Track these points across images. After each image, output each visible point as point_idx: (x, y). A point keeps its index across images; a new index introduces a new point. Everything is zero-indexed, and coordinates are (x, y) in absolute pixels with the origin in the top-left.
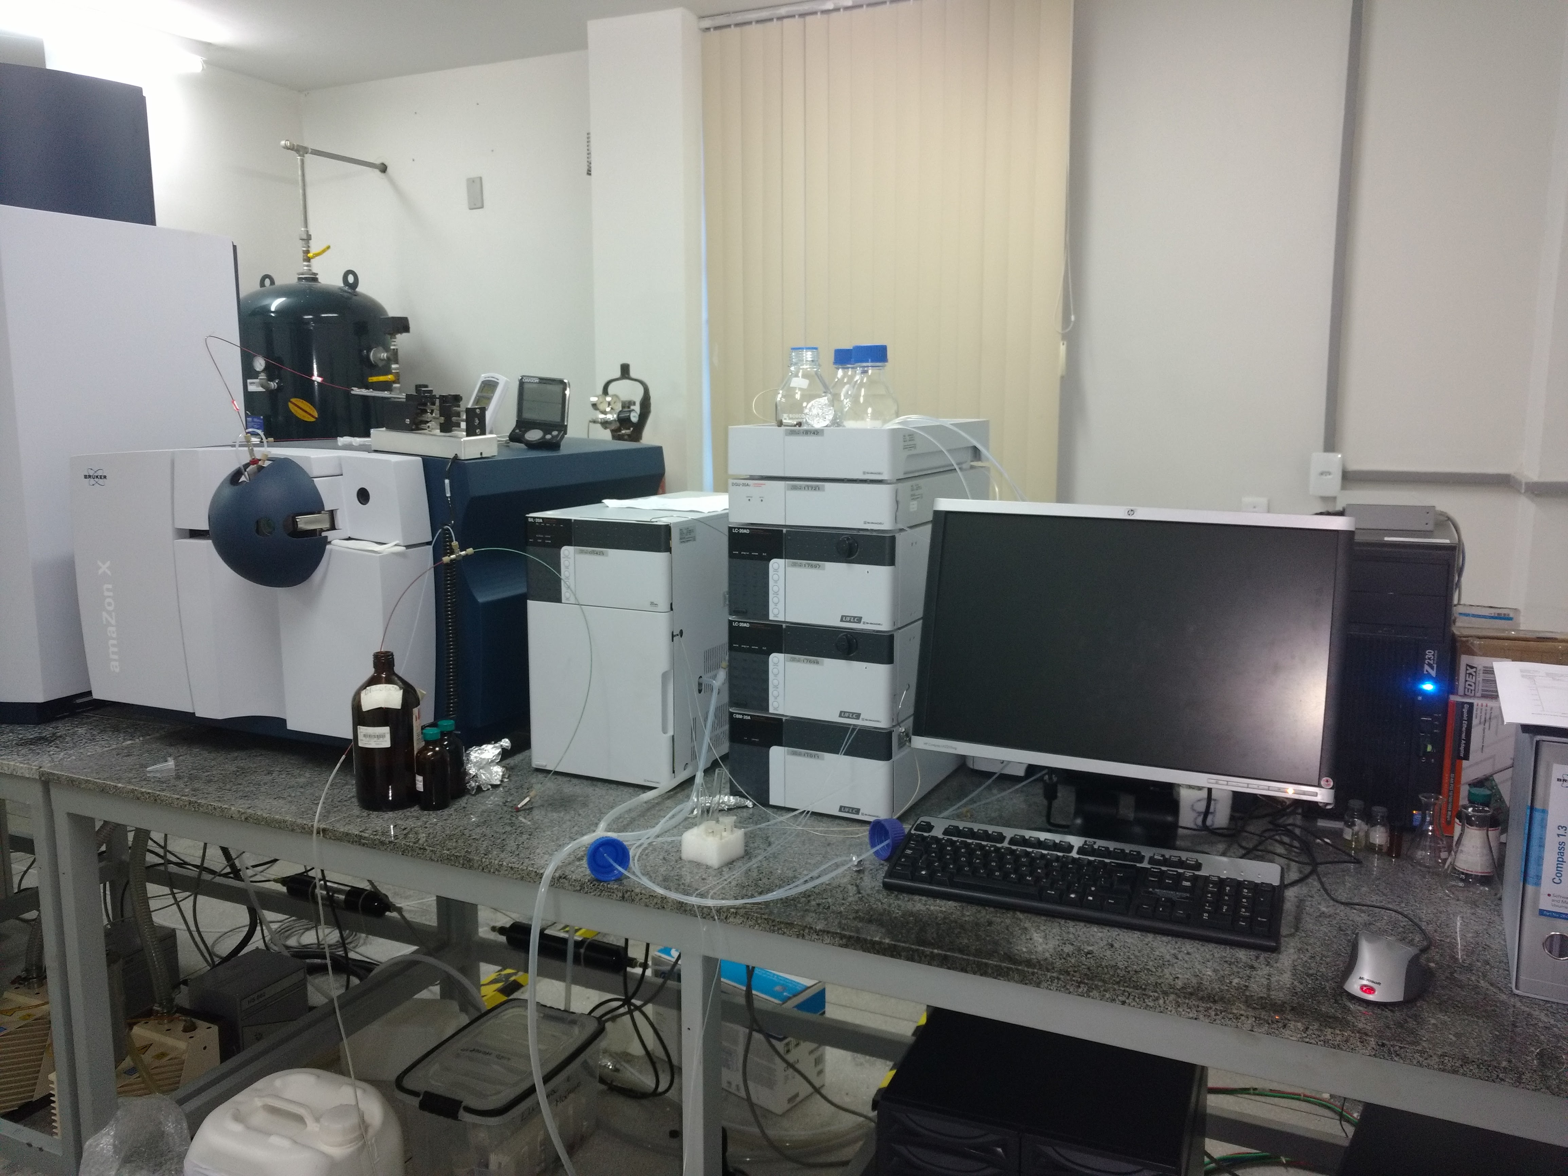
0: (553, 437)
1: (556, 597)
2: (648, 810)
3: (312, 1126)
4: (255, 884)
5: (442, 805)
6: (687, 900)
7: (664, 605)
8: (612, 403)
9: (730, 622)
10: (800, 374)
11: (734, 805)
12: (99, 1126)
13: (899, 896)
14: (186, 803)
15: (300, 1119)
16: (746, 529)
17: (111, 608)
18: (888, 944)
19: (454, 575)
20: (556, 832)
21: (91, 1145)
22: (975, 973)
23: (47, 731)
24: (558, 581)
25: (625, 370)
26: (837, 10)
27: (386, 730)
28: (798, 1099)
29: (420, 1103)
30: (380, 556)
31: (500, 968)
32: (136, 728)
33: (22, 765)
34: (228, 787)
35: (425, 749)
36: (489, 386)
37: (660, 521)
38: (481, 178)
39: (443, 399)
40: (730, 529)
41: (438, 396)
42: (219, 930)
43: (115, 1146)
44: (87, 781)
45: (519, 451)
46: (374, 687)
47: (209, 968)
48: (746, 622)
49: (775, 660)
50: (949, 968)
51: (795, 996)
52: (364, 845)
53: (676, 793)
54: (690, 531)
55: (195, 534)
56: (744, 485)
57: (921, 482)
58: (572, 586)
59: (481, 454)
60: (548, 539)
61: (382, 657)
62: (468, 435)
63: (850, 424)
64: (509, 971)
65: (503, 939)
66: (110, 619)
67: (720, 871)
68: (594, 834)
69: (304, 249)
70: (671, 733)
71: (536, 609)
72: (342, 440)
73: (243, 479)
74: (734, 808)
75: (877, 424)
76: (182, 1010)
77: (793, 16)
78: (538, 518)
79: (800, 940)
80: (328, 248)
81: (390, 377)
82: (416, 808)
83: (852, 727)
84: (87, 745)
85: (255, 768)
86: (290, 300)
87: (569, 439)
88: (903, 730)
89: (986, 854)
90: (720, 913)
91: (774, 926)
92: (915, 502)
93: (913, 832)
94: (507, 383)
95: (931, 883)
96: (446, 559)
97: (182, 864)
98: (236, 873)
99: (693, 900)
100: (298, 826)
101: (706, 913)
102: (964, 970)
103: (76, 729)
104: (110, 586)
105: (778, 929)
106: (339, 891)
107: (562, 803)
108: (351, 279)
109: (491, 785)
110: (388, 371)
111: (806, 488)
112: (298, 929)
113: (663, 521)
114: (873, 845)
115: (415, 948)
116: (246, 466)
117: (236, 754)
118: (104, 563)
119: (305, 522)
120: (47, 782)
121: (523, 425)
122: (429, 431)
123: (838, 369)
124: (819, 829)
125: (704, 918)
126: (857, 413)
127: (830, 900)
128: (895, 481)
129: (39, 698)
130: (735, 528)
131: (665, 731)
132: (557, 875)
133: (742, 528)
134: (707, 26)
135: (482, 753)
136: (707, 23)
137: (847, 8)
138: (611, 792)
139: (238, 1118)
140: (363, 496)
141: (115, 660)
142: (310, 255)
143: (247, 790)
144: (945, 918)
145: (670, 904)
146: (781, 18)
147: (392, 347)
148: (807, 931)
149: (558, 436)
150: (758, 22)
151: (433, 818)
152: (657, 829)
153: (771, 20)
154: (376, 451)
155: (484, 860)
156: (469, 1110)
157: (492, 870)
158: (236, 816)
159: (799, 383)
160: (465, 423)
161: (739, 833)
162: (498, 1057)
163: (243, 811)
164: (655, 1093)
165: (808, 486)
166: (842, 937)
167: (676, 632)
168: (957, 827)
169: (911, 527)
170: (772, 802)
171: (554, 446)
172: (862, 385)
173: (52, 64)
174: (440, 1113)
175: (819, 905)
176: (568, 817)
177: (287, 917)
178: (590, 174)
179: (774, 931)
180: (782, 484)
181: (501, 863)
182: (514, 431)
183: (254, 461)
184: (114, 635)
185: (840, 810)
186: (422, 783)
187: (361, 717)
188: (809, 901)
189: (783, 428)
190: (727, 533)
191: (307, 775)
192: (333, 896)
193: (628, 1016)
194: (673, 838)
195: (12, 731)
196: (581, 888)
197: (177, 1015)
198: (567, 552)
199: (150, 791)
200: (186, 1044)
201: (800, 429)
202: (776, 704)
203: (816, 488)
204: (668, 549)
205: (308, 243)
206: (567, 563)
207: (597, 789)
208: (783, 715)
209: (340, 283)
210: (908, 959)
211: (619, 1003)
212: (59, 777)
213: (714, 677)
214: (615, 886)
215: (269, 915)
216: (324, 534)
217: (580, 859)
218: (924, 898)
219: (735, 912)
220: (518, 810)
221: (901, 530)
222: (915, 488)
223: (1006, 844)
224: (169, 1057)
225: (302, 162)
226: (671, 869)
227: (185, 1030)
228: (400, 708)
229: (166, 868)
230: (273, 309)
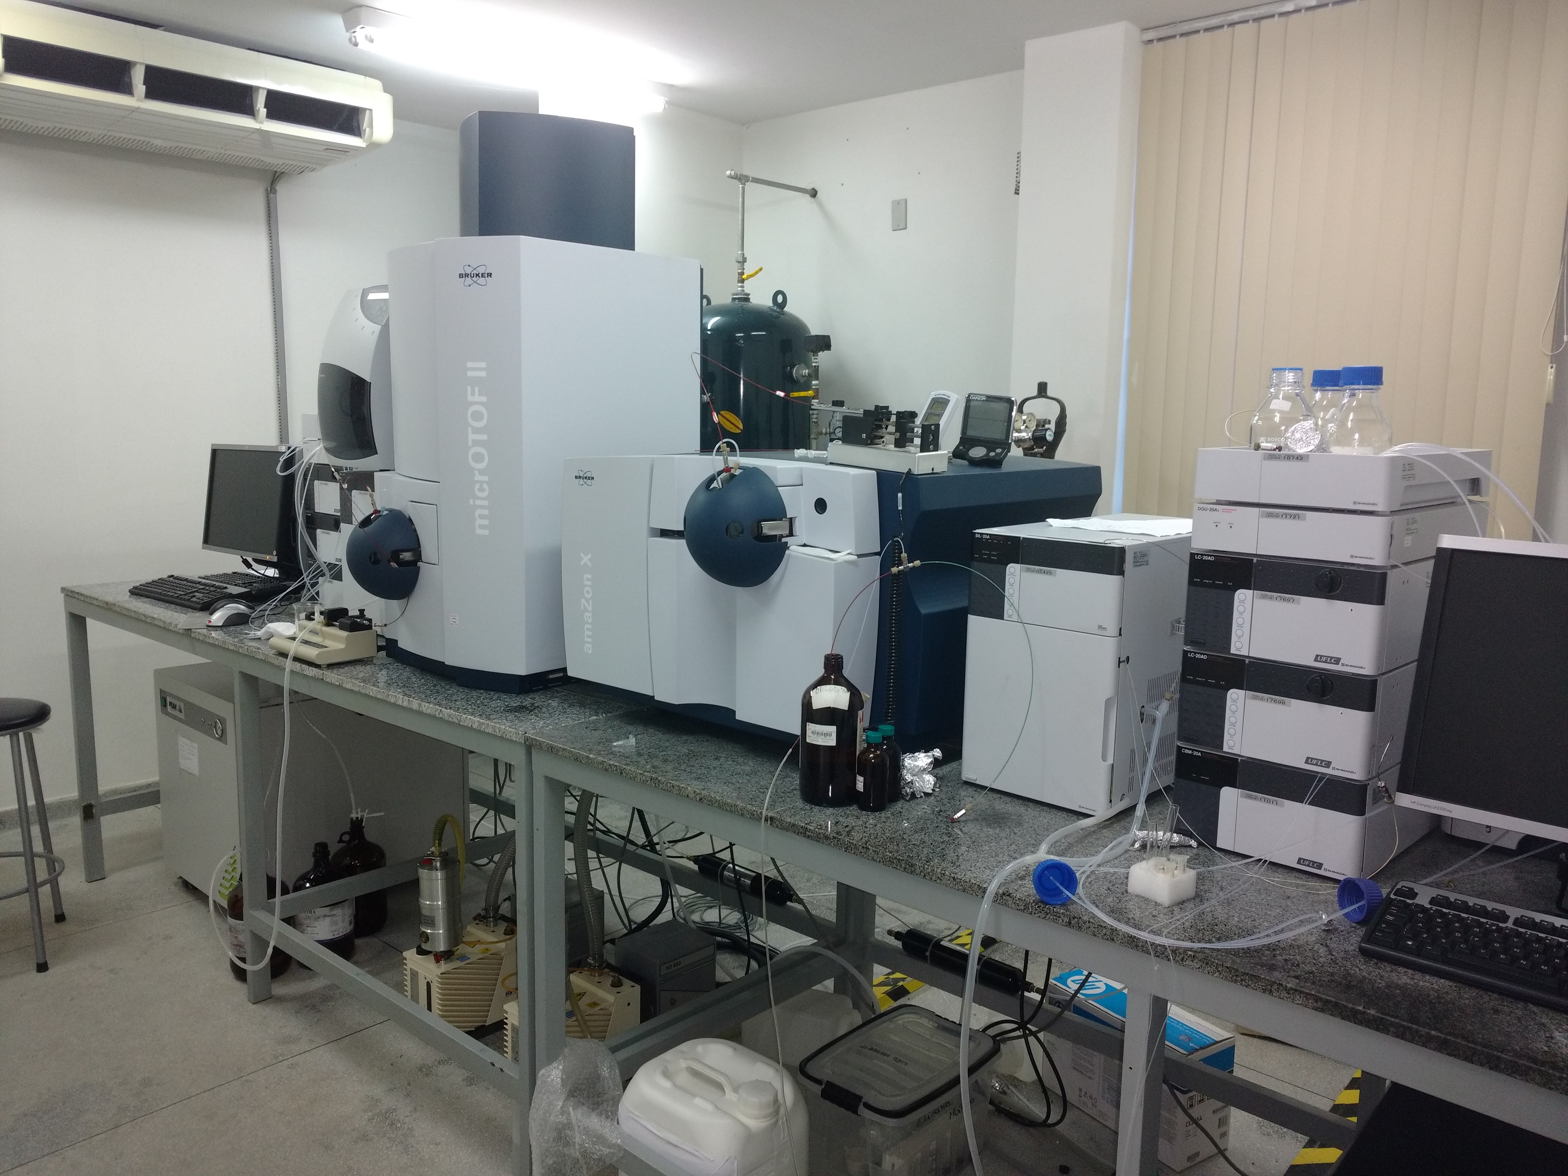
0: (997, 454)
1: (997, 613)
2: (1086, 836)
3: (730, 1095)
4: (671, 859)
5: (879, 807)
6: (1140, 935)
7: (1112, 630)
8: (1027, 421)
9: (1185, 653)
10: (1281, 396)
11: (1177, 843)
12: (551, 1059)
13: (1379, 965)
14: (648, 779)
15: (720, 1087)
16: (1211, 556)
17: (589, 596)
18: (1373, 1015)
19: (901, 585)
20: (994, 848)
21: (543, 1075)
22: (1482, 1065)
23: (527, 701)
24: (1003, 597)
25: (1042, 389)
26: (1297, 11)
27: (833, 729)
28: (1198, 1159)
29: (823, 1091)
30: (835, 564)
31: (889, 971)
32: (599, 705)
33: (510, 729)
34: (683, 768)
35: (865, 752)
36: (939, 404)
37: (1113, 543)
38: (906, 201)
39: (899, 414)
40: (1192, 555)
41: (894, 412)
42: (633, 897)
43: (562, 1080)
44: (564, 750)
45: (963, 468)
46: (824, 687)
47: (625, 931)
48: (1204, 654)
49: (1234, 696)
50: (1450, 1055)
51: (1201, 1048)
52: (808, 837)
53: (1111, 823)
54: (1144, 555)
55: (665, 533)
56: (1211, 510)
57: (1417, 515)
58: (1016, 605)
59: (933, 469)
60: (994, 555)
61: (833, 659)
62: (921, 451)
63: (1336, 450)
64: (898, 975)
65: (898, 944)
66: (587, 605)
67: (1170, 910)
68: (1035, 855)
69: (740, 271)
70: (1110, 761)
71: (975, 623)
72: (800, 452)
73: (714, 485)
74: (1177, 847)
75: (1367, 451)
76: (609, 966)
77: (1247, 21)
78: (985, 534)
79: (1266, 996)
80: (761, 269)
81: (810, 393)
82: (855, 807)
83: (1319, 775)
84: (560, 716)
85: (704, 752)
86: (724, 319)
87: (1013, 457)
88: (1383, 785)
89: (1486, 932)
90: (1176, 954)
91: (1237, 976)
92: (1410, 537)
93: (1392, 896)
94: (957, 400)
95: (1418, 956)
96: (894, 570)
97: (607, 832)
98: (651, 845)
99: (1144, 935)
100: (748, 811)
101: (1160, 952)
102: (1468, 1059)
103: (550, 701)
104: (589, 576)
105: (1242, 980)
106: (746, 876)
107: (995, 819)
108: (780, 299)
109: (924, 793)
110: (807, 387)
111: (1284, 516)
112: (701, 906)
113: (1117, 543)
114: (1342, 906)
115: (816, 941)
116: (720, 473)
117: (685, 738)
118: (586, 555)
119: (769, 528)
120: (530, 746)
121: (967, 442)
122: (883, 446)
123: (1316, 391)
124: (1277, 878)
125: (1158, 956)
126: (1344, 438)
127: (1298, 957)
128: (1389, 513)
129: (522, 671)
130: (1198, 554)
131: (1104, 759)
132: (1001, 892)
133: (1206, 555)
134: (1150, 38)
135: (916, 761)
136: (1150, 35)
137: (1309, 9)
138: (1044, 814)
139: (666, 1074)
140: (821, 506)
141: (588, 643)
142: (744, 276)
143: (699, 772)
144: (1439, 997)
145: (1120, 937)
146: (1232, 24)
147: (814, 364)
148: (1275, 987)
149: (1001, 453)
150: (1207, 30)
151: (871, 819)
152: (1099, 858)
153: (1222, 27)
154: (831, 464)
155: (926, 867)
156: (868, 1106)
157: (934, 878)
158: (692, 795)
159: (1280, 405)
160: (920, 439)
161: (1191, 874)
162: (895, 1059)
163: (698, 792)
164: (1045, 1123)
165: (1286, 515)
166: (1317, 999)
167: (1123, 658)
168: (1448, 898)
169: (1405, 564)
170: (1218, 845)
171: (996, 463)
172: (1350, 409)
173: (543, 111)
174: (840, 1104)
175: (1286, 960)
176: (1003, 835)
177: (694, 892)
178: (1018, 194)
179: (1236, 981)
180: (1256, 510)
181: (943, 872)
182: (957, 447)
183: (727, 469)
184: (590, 621)
185: (1299, 862)
186: (862, 784)
187: (810, 714)
188: (1274, 956)
189: (1260, 451)
190: (1188, 560)
191: (750, 763)
192: (740, 879)
193: (1023, 1040)
194: (1116, 870)
195: (499, 698)
196: (1025, 907)
197: (606, 970)
198: (1013, 569)
199: (617, 764)
200: (613, 998)
201: (1279, 454)
202: (1231, 743)
203: (1294, 517)
204: (1121, 572)
205: (744, 265)
206: (1012, 581)
207: (1029, 809)
208: (1239, 756)
209: (769, 303)
210: (1397, 1036)
211: (1014, 1026)
212: (541, 743)
213: (1157, 708)
214: (1062, 911)
215: (682, 890)
216: (784, 540)
217: (1022, 878)
218: (1410, 972)
219: (1194, 955)
220: (953, 821)
221: (1394, 567)
222: (1411, 521)
223: (1510, 924)
224: (599, 1008)
225: (743, 189)
226: (1118, 901)
227: (614, 985)
228: (847, 709)
229: (595, 834)
230: (709, 327)
